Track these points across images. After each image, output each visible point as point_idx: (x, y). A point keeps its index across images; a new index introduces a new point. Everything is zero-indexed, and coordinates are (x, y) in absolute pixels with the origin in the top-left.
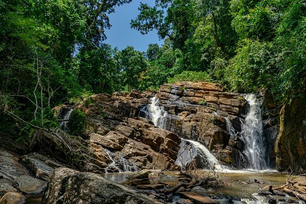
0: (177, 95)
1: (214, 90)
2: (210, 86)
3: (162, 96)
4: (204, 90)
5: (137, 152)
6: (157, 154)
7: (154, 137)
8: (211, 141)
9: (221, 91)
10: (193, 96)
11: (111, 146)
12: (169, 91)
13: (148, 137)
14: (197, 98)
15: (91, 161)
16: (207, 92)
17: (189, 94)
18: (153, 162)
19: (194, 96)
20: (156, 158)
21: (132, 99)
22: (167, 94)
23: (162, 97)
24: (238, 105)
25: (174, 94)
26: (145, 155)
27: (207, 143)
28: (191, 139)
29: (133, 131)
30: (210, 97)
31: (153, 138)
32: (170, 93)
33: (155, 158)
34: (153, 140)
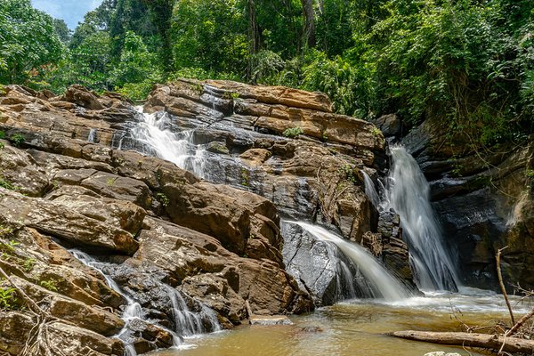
0: (219, 108)
1: (314, 109)
2: (302, 96)
3: (176, 106)
4: (288, 104)
5: (199, 261)
6: (251, 263)
7: (233, 211)
8: (356, 226)
9: (329, 112)
10: (266, 115)
11: (103, 239)
12: (197, 97)
13: (205, 211)
14: (278, 122)
15: (60, 311)
16: (296, 110)
17: (255, 110)
18: (243, 291)
19: (269, 114)
20: (249, 277)
21: (72, 107)
22: (190, 103)
23: (176, 110)
24: (371, 145)
25: (209, 105)
26: (221, 267)
27: (346, 229)
28: (301, 218)
29: (144, 190)
30: (303, 123)
31: (227, 214)
32: (199, 101)
33: (246, 278)
34: (228, 219)
